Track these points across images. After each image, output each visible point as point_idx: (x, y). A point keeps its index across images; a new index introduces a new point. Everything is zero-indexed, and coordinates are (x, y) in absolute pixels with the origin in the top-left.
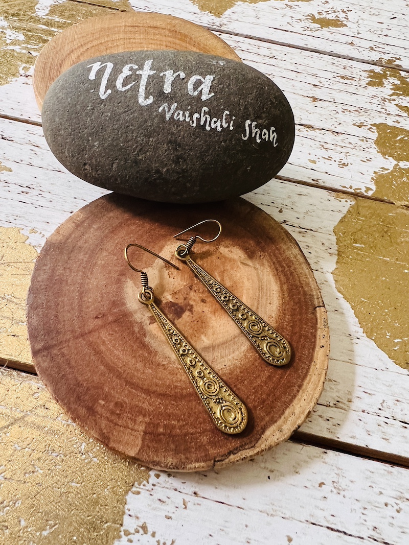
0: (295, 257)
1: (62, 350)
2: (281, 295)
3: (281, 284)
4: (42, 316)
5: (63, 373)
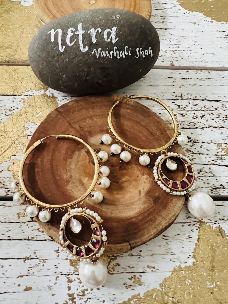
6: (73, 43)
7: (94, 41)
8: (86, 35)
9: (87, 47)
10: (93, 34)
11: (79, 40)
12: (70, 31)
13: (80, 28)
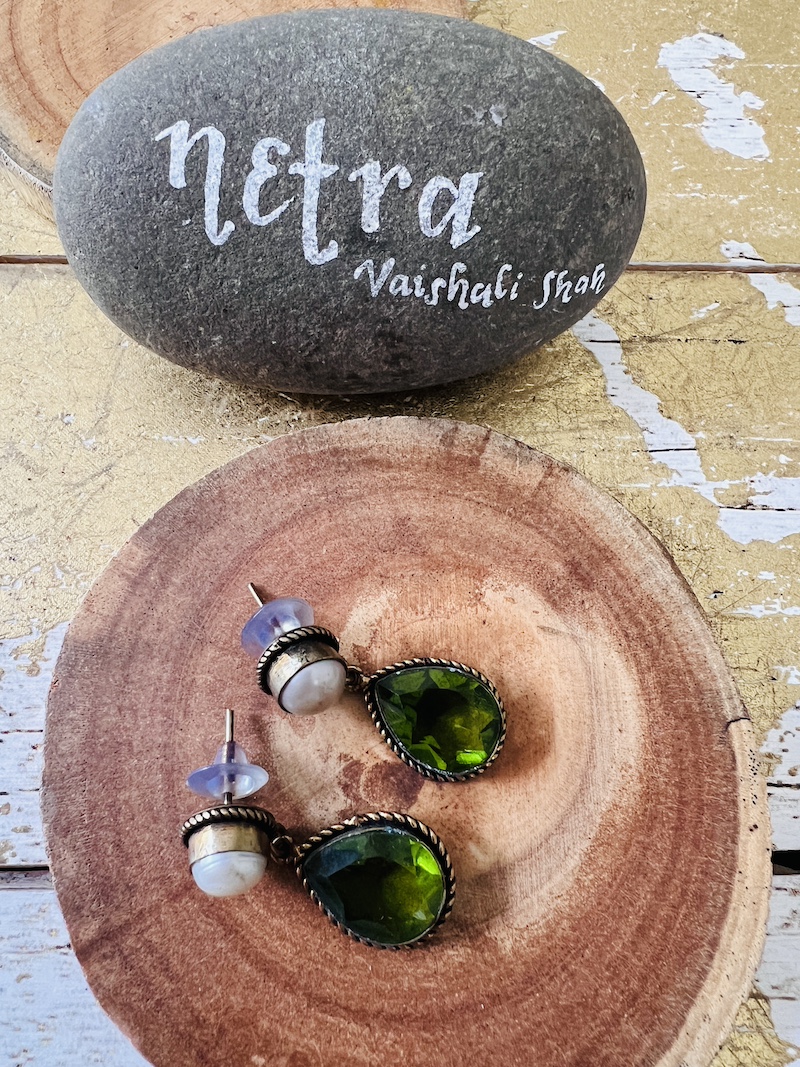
0: (665, 590)
1: (146, 935)
2: (642, 702)
3: (641, 672)
4: (84, 851)
5: (157, 997)
6: (276, 213)
7: (371, 223)
8: (336, 190)
9: (332, 242)
10: (372, 190)
11: (302, 204)
12: (265, 151)
13: (314, 148)
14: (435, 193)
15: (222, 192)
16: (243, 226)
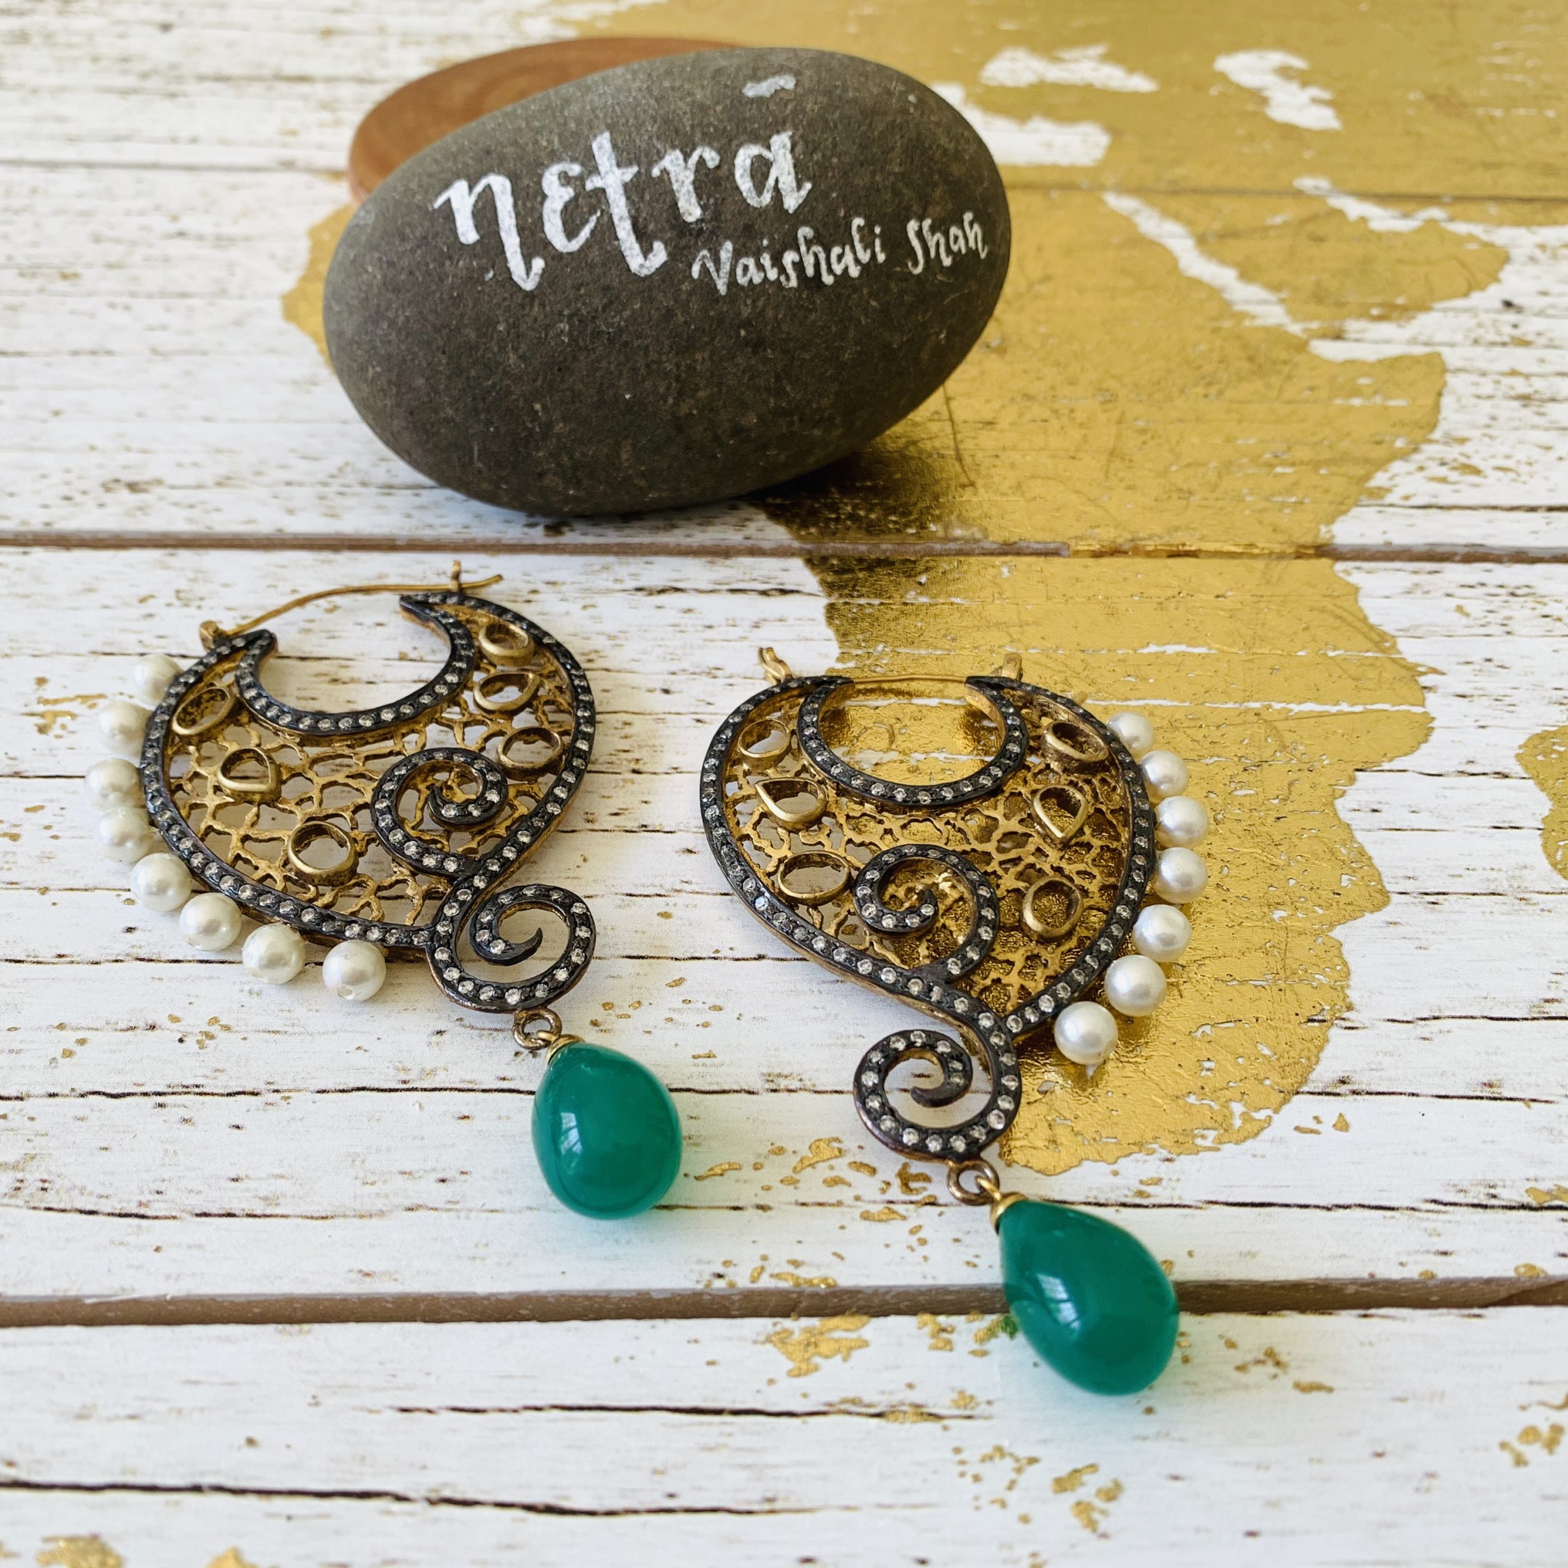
6: (585, 233)
7: (691, 210)
8: (643, 190)
9: (658, 246)
10: (681, 177)
11: (611, 217)
12: (555, 179)
13: (605, 159)
14: (748, 162)
15: (521, 230)
16: (553, 259)
